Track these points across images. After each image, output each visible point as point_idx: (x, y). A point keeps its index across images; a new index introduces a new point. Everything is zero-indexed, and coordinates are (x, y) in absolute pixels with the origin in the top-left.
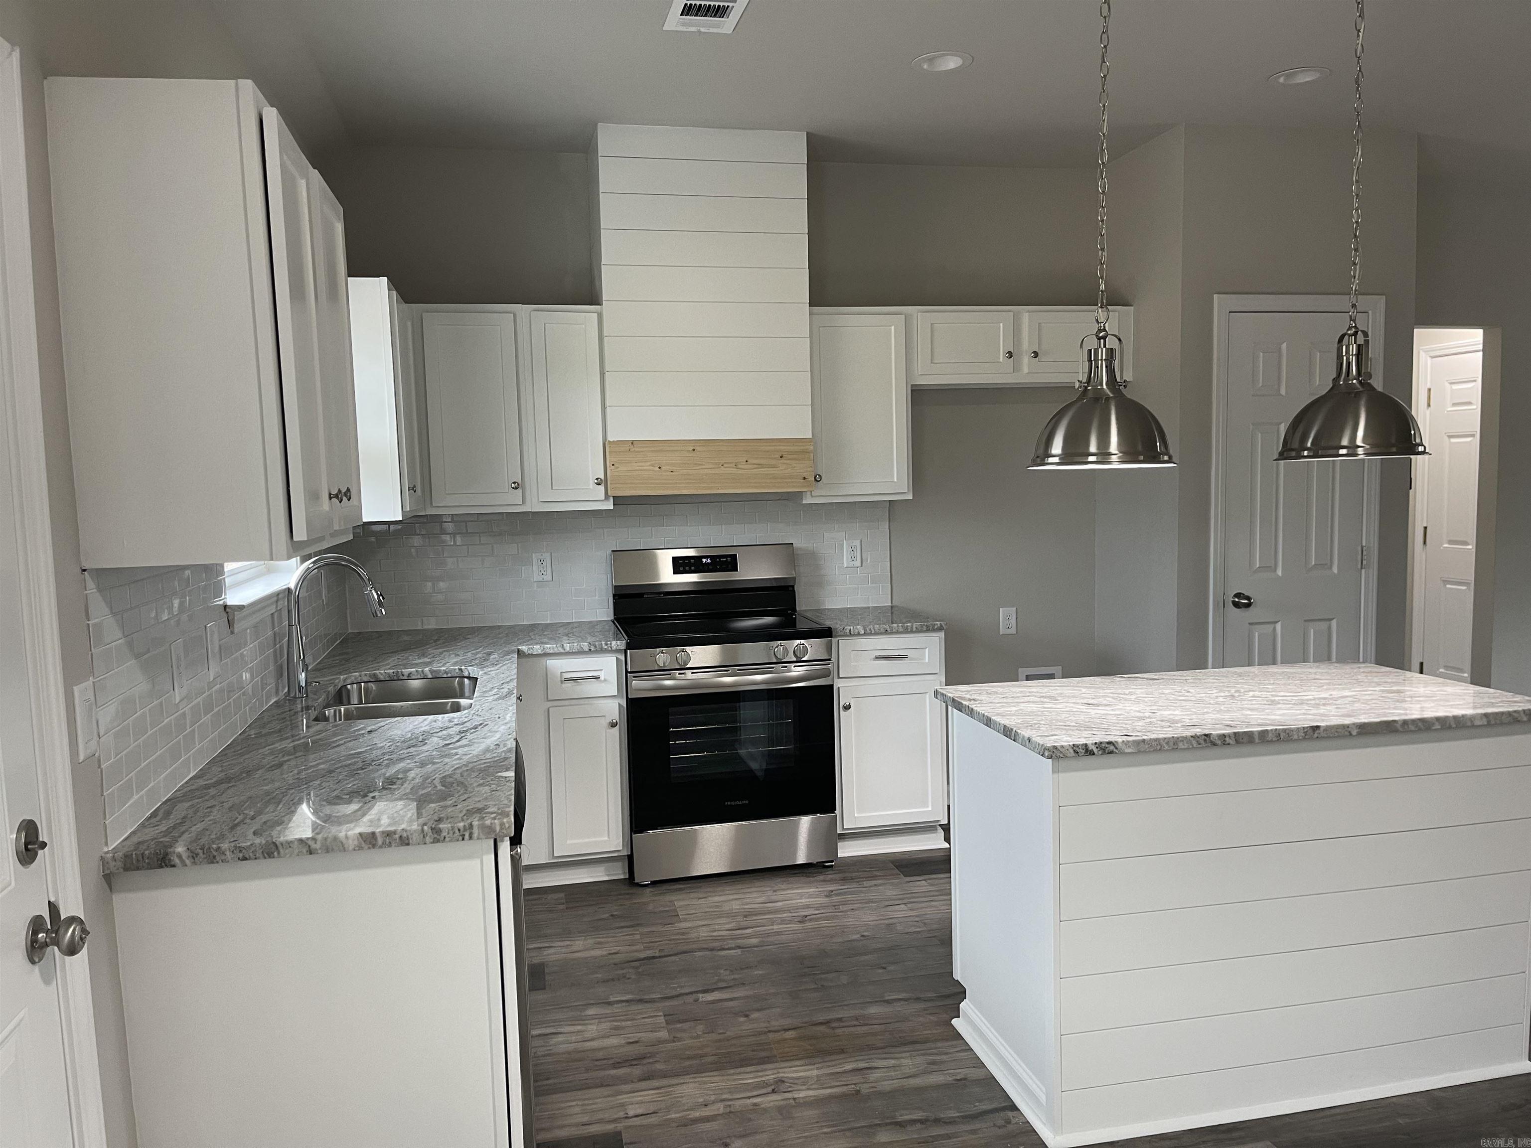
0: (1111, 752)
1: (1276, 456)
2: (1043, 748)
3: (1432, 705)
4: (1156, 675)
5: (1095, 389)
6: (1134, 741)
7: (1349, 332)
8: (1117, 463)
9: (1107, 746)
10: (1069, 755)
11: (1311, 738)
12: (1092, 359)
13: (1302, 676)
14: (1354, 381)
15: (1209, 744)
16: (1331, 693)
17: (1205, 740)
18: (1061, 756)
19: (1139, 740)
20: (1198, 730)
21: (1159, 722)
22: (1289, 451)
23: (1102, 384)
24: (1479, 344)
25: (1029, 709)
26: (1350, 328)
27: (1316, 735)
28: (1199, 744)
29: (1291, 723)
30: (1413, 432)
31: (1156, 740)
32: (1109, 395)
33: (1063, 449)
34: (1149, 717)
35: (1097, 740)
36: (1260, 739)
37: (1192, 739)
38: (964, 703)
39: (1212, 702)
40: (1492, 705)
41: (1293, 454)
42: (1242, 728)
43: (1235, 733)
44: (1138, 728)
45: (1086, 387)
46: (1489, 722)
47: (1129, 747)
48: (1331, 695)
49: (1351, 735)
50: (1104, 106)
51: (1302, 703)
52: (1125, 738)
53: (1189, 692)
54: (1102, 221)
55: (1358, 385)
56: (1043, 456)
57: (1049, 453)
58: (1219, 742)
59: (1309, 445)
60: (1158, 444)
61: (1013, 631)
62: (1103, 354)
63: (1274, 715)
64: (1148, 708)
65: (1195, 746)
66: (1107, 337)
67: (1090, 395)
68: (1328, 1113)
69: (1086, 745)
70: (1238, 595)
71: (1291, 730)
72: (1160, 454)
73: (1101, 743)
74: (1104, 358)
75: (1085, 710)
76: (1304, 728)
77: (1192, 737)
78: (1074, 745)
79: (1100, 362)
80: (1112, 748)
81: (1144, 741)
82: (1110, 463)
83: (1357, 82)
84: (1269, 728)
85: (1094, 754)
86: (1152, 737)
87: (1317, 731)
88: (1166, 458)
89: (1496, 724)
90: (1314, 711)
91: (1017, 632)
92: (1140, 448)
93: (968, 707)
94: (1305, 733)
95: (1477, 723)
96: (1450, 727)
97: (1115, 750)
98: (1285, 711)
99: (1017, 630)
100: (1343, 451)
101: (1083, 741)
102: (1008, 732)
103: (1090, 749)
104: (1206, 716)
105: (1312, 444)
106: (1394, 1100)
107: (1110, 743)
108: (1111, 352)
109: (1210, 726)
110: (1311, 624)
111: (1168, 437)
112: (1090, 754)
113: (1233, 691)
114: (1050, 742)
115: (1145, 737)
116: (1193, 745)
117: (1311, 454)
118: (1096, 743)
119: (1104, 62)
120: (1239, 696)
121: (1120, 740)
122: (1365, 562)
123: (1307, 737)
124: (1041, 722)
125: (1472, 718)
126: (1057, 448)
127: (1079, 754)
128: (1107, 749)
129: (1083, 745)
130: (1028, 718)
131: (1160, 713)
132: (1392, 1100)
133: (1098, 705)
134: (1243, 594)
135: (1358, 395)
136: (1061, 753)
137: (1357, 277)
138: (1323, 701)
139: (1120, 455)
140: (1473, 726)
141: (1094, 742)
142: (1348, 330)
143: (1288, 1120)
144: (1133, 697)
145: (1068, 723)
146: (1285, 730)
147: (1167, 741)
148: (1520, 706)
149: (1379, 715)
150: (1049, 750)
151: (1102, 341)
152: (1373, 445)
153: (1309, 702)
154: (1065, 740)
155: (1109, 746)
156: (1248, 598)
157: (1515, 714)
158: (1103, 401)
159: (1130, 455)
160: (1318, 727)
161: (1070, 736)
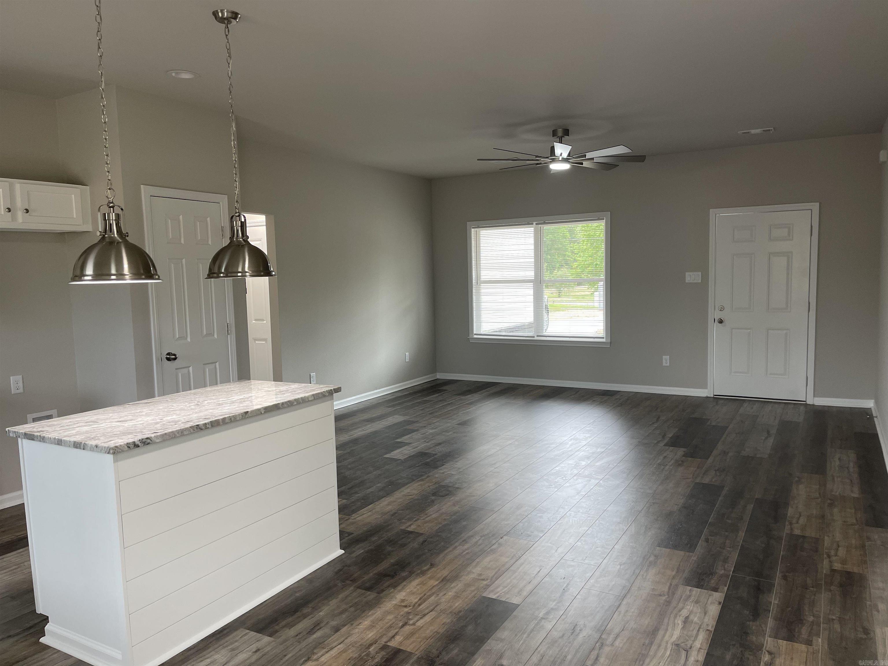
0: (148, 444)
1: (206, 276)
2: (109, 448)
3: (290, 394)
4: (148, 401)
5: (110, 237)
6: (160, 435)
7: (236, 215)
8: (129, 280)
9: (146, 440)
10: (125, 450)
11: (245, 418)
12: (107, 219)
13: (225, 390)
14: (241, 240)
15: (199, 430)
16: (244, 396)
17: (197, 428)
18: (120, 451)
19: (163, 434)
20: (192, 423)
21: (168, 423)
22: (212, 274)
23: (114, 234)
24: (264, 222)
25: (85, 430)
26: (236, 213)
27: (247, 416)
28: (194, 430)
29: (236, 412)
30: (269, 265)
31: (172, 432)
32: (119, 240)
33: (94, 270)
34: (161, 422)
35: (140, 438)
36: (222, 423)
37: (190, 428)
38: (35, 434)
39: (189, 409)
40: (314, 390)
41: (215, 275)
42: (213, 418)
43: (211, 422)
44: (159, 428)
45: (104, 236)
46: (314, 398)
47: (158, 439)
48: (244, 397)
49: (261, 413)
50: (101, 73)
51: (233, 402)
52: (155, 434)
53: (173, 406)
54: (106, 139)
55: (243, 242)
56: (80, 275)
57: (84, 273)
58: (203, 428)
59: (223, 271)
60: (152, 269)
61: (21, 390)
62: (113, 216)
63: (224, 410)
64: (157, 418)
65: (192, 432)
66: (114, 206)
67: (107, 240)
68: (265, 604)
69: (134, 442)
70: (168, 354)
71: (236, 416)
72: (153, 275)
73: (143, 439)
74: (114, 219)
75: (120, 425)
76: (241, 413)
77: (190, 427)
78: (127, 443)
79: (111, 221)
80: (149, 441)
81: (166, 434)
82: (125, 280)
83: (230, 89)
84: (226, 416)
85: (139, 446)
86: (170, 431)
87: (247, 414)
88: (157, 277)
89: (317, 399)
90: (241, 405)
91: (24, 391)
92: (142, 271)
93: (40, 436)
94: (242, 416)
95: (310, 399)
96: (300, 403)
97: (151, 442)
98: (229, 407)
99: (24, 390)
100: (240, 274)
101: (131, 441)
102: (77, 445)
103: (137, 444)
104: (191, 416)
105: (225, 270)
106: (292, 587)
107: (147, 438)
108: (118, 216)
109: (197, 421)
110: (207, 365)
111: (156, 265)
112: (137, 447)
113: (196, 402)
114: (112, 444)
115: (166, 432)
116: (190, 431)
117: (225, 275)
118: (140, 440)
119: (100, 48)
120: (201, 404)
121: (153, 435)
122: (229, 332)
123: (243, 418)
124: (98, 436)
125: (308, 397)
126: (89, 270)
127: (131, 448)
128: (146, 442)
129: (132, 442)
130: (88, 435)
131: (165, 419)
132: (290, 587)
133: (126, 421)
134: (171, 353)
135: (243, 246)
136: (120, 449)
137: (237, 188)
138: (243, 400)
139: (131, 275)
140: (309, 401)
141: (139, 439)
142: (235, 213)
143: (248, 615)
144: (144, 413)
145: (115, 433)
146: (233, 416)
147: (178, 431)
148: (325, 389)
149: (270, 402)
150: (113, 449)
151: (112, 209)
152: (253, 272)
153: (237, 401)
154: (121, 441)
155: (147, 440)
156: (175, 355)
157: (323, 393)
158: (116, 244)
159: (136, 275)
160: (247, 412)
161: (122, 439)
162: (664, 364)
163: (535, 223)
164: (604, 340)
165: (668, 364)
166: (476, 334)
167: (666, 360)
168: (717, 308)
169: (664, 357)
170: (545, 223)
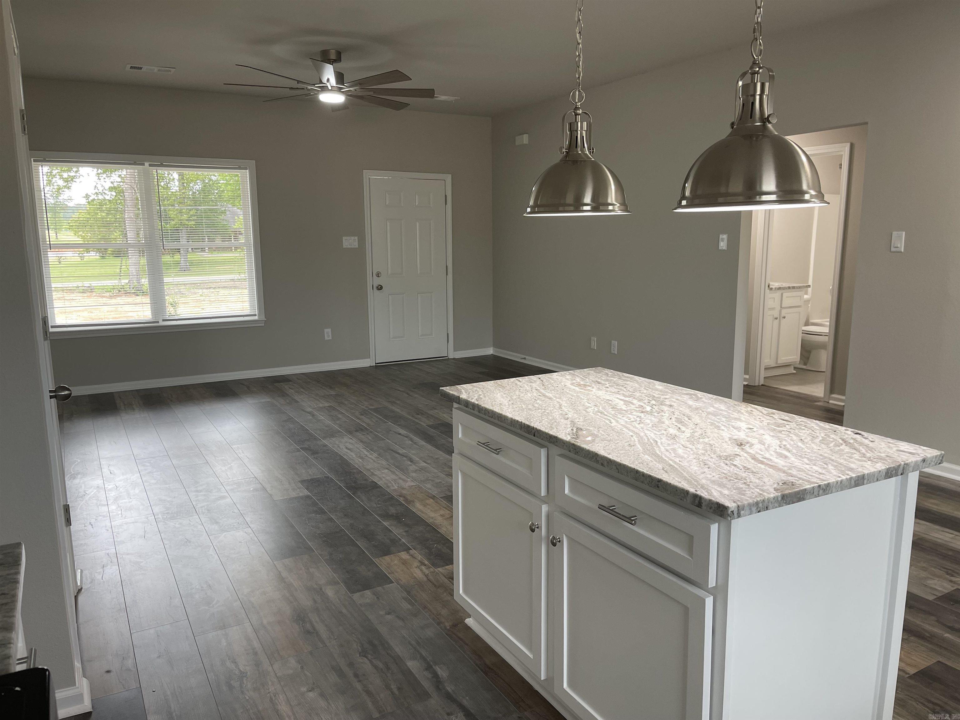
162: (326, 338)
163: (147, 164)
164: (256, 318)
165: (330, 338)
166: (52, 327)
167: (328, 333)
168: (374, 275)
169: (326, 330)
170: (162, 165)
